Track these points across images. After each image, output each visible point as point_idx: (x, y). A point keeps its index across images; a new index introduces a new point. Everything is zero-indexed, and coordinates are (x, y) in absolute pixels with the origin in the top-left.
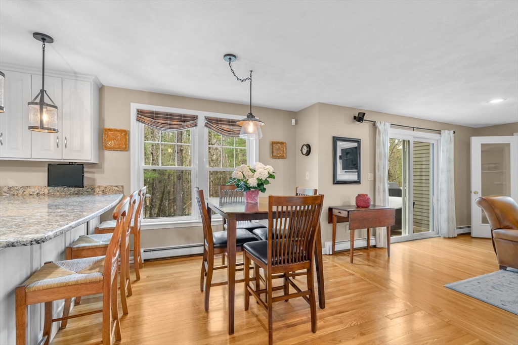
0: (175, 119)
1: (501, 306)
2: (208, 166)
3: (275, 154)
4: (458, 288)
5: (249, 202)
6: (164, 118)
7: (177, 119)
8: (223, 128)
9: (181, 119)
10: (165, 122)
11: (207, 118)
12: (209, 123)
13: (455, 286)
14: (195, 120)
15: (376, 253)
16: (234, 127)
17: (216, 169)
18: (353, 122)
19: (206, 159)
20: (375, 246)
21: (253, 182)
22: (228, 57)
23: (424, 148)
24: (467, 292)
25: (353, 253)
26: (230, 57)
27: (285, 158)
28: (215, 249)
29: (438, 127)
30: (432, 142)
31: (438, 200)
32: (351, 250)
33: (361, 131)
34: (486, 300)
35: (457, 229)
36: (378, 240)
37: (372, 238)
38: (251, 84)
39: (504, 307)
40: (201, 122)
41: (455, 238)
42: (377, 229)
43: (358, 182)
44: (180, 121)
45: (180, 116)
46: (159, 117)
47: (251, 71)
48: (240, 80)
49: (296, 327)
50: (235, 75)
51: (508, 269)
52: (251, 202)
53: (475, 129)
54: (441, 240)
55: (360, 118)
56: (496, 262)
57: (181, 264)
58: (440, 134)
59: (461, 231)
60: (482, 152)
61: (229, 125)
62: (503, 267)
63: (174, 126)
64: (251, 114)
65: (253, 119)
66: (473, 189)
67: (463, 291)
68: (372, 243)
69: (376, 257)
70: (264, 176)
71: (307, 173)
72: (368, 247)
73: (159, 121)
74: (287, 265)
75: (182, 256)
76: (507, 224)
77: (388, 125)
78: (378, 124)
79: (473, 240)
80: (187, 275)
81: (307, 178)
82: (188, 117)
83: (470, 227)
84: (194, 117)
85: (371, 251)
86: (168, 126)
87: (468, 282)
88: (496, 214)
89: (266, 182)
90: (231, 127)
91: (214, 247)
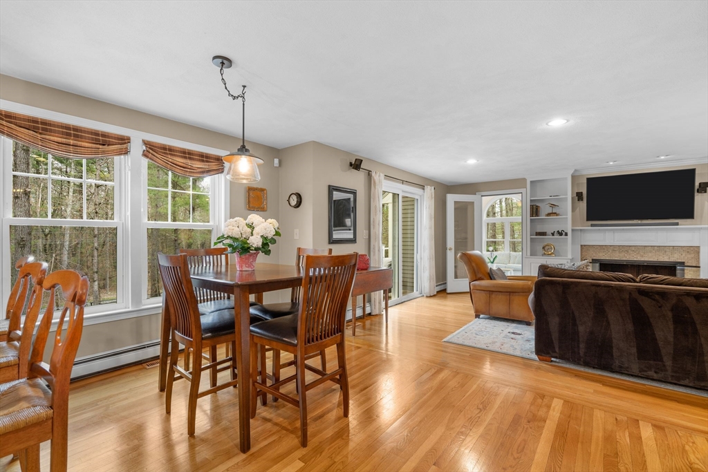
0: (85, 138)
1: (486, 348)
2: (145, 220)
3: (251, 205)
4: (453, 341)
5: (245, 269)
6: (63, 133)
7: (89, 138)
8: (175, 162)
9: (96, 140)
10: (64, 140)
11: (146, 143)
12: (151, 151)
13: (451, 338)
14: (125, 143)
15: (371, 321)
16: (193, 162)
17: (160, 224)
18: (349, 169)
19: (144, 208)
20: (370, 314)
21: (256, 241)
22: (220, 60)
23: (410, 203)
24: (461, 342)
25: (355, 324)
26: (224, 62)
27: (266, 211)
28: (204, 341)
29: (422, 182)
30: (416, 197)
31: (421, 258)
32: (353, 320)
33: (354, 180)
34: (475, 346)
35: (437, 286)
36: (373, 306)
37: (367, 305)
38: (244, 104)
39: (488, 349)
40: (137, 148)
41: (434, 296)
42: (372, 294)
43: (353, 241)
44: (97, 142)
45: (96, 133)
46: (51, 131)
47: (244, 87)
48: (232, 96)
49: (325, 417)
50: (226, 88)
51: (481, 316)
52: (247, 269)
53: (447, 186)
54: (424, 299)
55: (357, 165)
56: (473, 312)
57: (103, 384)
58: (424, 189)
59: (439, 288)
60: (455, 209)
61: (185, 158)
62: (477, 316)
63: (83, 150)
64: (243, 147)
65: (247, 153)
66: (448, 247)
67: (458, 342)
68: (368, 310)
69: (371, 325)
70: (270, 234)
71: (297, 231)
72: (364, 315)
73: (52, 138)
74: (320, 341)
75: (99, 372)
76: (480, 275)
77: (382, 176)
78: (373, 174)
79: (449, 296)
80: (127, 399)
81: (296, 237)
82: (112, 138)
83: (446, 283)
84: (124, 140)
85: (367, 320)
86: (71, 148)
87: (459, 333)
88: (473, 267)
89: (273, 241)
90: (189, 162)
91: (203, 339)
